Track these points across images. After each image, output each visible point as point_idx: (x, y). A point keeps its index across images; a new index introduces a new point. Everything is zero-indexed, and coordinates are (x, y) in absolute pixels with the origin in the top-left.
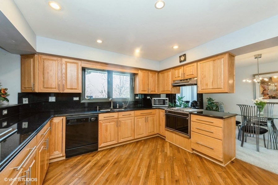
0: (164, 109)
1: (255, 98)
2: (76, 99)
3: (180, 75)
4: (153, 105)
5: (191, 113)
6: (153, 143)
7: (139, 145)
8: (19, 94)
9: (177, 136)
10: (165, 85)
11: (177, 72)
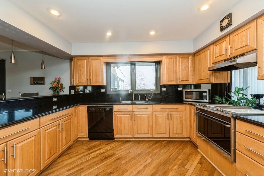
0: (194, 105)
2: (103, 90)
3: (224, 53)
4: (184, 99)
6: (177, 148)
7: (156, 145)
10: (202, 70)
11: (218, 48)
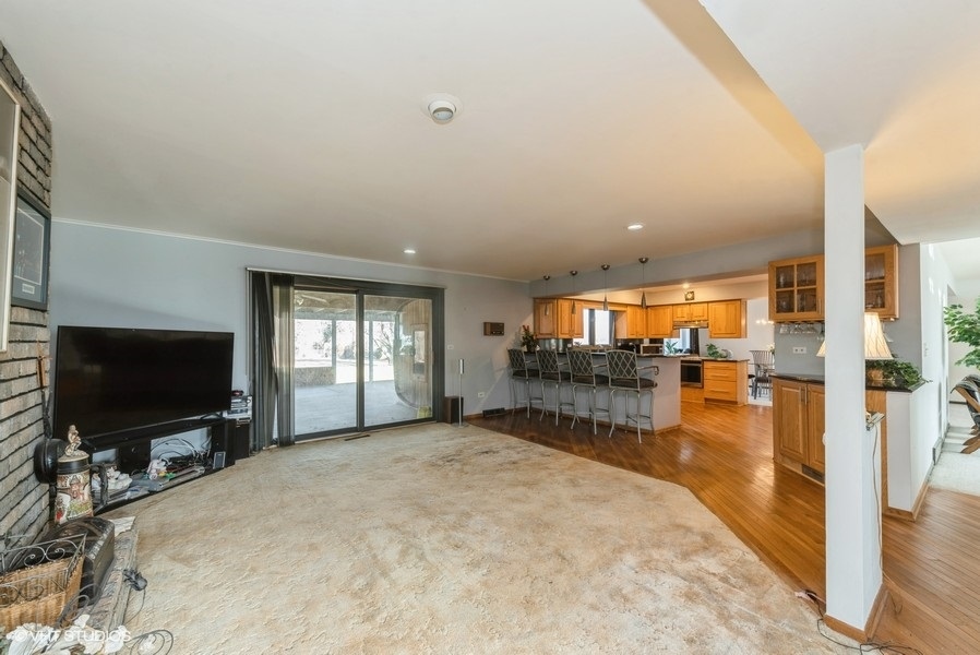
3: (685, 315)
5: (702, 360)
10: (661, 325)
11: (679, 309)
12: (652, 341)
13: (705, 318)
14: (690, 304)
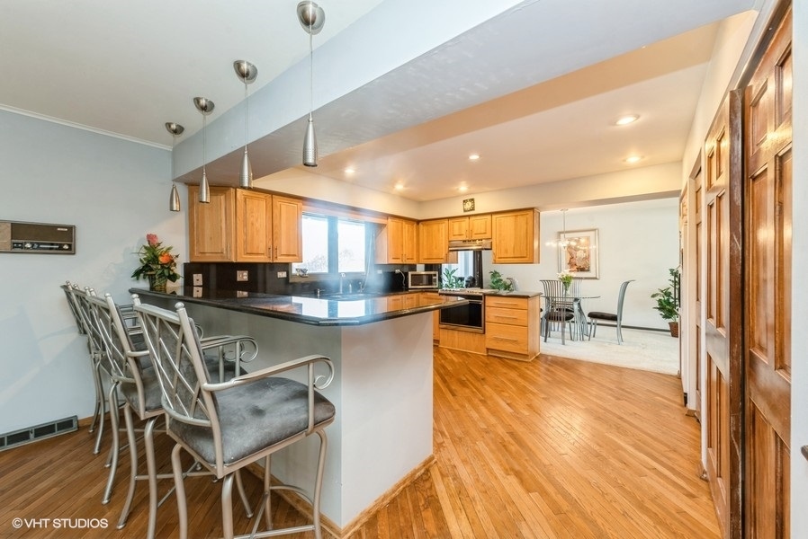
1: (560, 271)
2: (282, 275)
3: (463, 232)
4: (410, 287)
5: (485, 295)
8: (185, 265)
9: (463, 335)
10: (433, 247)
11: (456, 225)
12: (428, 267)
13: (488, 236)
14: (469, 216)
